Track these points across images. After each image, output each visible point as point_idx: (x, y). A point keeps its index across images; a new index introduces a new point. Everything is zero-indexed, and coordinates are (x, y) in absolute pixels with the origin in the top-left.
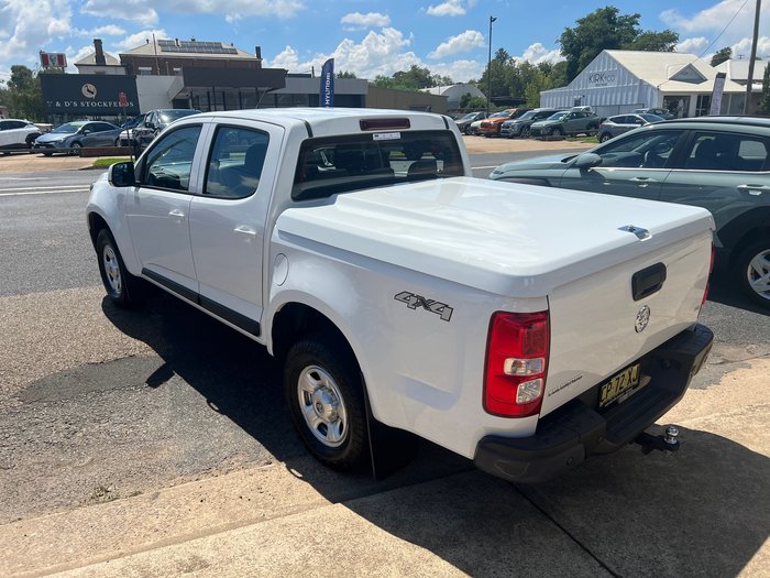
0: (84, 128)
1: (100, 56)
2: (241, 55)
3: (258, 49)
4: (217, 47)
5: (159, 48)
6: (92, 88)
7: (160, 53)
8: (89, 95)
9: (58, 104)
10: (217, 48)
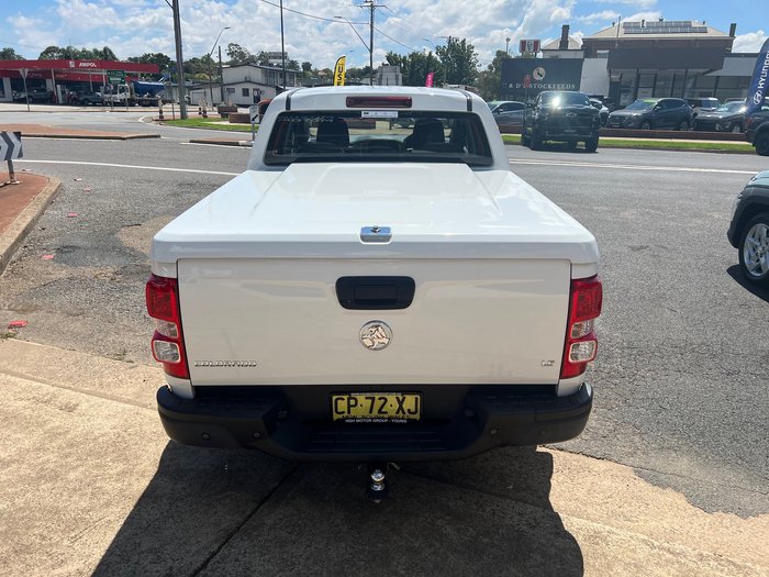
0: (501, 106)
1: (564, 42)
2: (712, 33)
3: (733, 27)
4: (687, 26)
5: (622, 30)
6: (542, 70)
7: (622, 35)
8: (538, 78)
9: (511, 86)
10: (685, 26)
